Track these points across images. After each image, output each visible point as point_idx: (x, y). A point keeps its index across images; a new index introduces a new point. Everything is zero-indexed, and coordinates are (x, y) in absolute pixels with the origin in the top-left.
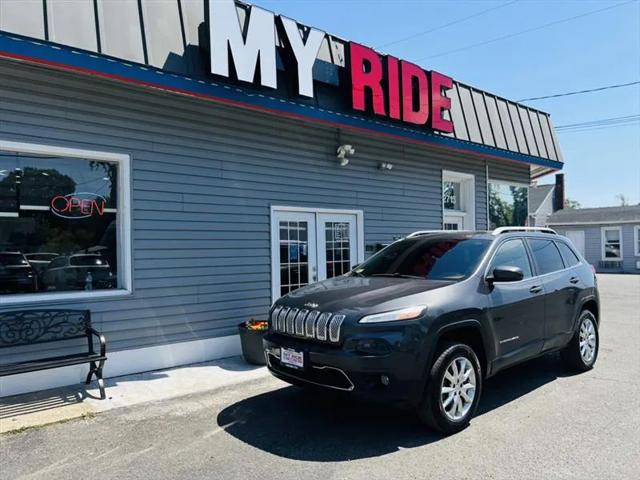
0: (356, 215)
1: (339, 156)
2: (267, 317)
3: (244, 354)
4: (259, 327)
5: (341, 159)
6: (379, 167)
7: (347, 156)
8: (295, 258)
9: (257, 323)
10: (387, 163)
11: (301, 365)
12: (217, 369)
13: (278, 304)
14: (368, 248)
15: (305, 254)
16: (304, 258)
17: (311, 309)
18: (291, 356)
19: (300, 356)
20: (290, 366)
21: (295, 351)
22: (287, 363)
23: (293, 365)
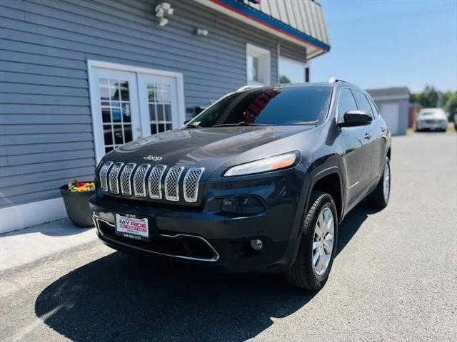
0: (176, 78)
1: (158, 15)
2: (93, 178)
3: (70, 217)
4: (84, 188)
5: (160, 18)
6: (195, 32)
7: (166, 16)
8: (117, 118)
9: (81, 184)
10: (203, 29)
11: (146, 234)
12: (38, 236)
13: (105, 160)
14: (188, 110)
15: (128, 115)
16: (127, 119)
17: (153, 163)
18: (130, 224)
19: (143, 223)
20: (130, 236)
21: (137, 218)
22: (126, 233)
23: (134, 235)
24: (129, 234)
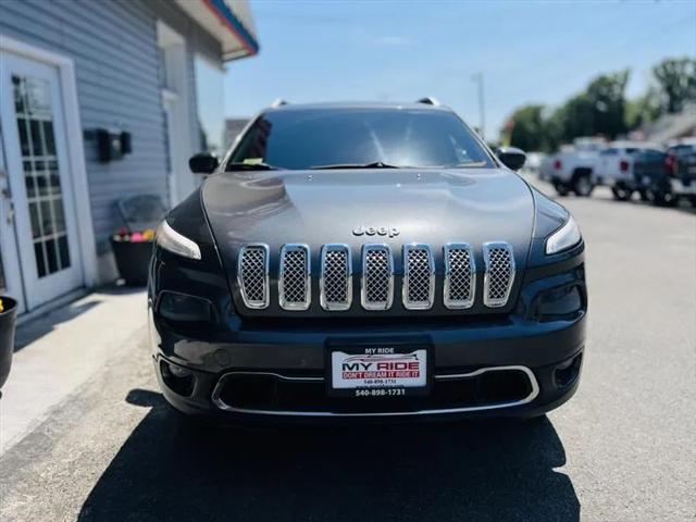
0: (58, 68)
11: (419, 381)
14: (88, 135)
18: (373, 368)
19: (413, 360)
20: (374, 393)
21: (396, 352)
22: (361, 389)
23: (386, 389)
24: (370, 389)
